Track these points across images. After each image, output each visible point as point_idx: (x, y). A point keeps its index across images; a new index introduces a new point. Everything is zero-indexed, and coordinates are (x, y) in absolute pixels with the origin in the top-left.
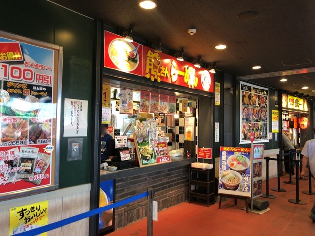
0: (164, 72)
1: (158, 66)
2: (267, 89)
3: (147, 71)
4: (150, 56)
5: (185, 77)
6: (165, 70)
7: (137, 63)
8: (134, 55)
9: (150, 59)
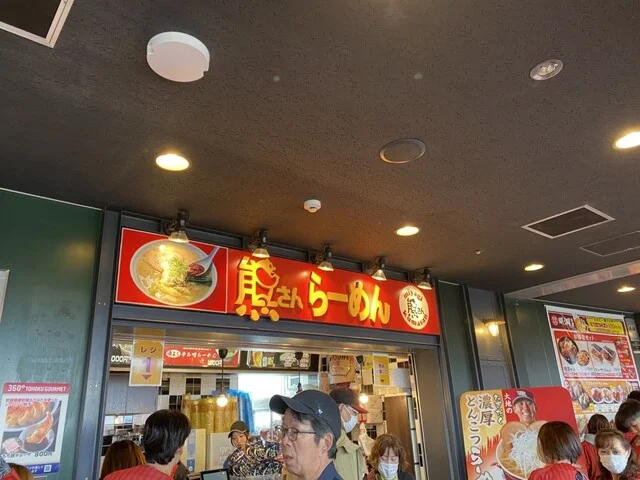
0: (287, 298)
1: (271, 288)
2: (621, 317)
3: (240, 300)
4: (248, 267)
5: (351, 305)
6: (290, 295)
7: (210, 285)
8: (201, 269)
9: (248, 273)
